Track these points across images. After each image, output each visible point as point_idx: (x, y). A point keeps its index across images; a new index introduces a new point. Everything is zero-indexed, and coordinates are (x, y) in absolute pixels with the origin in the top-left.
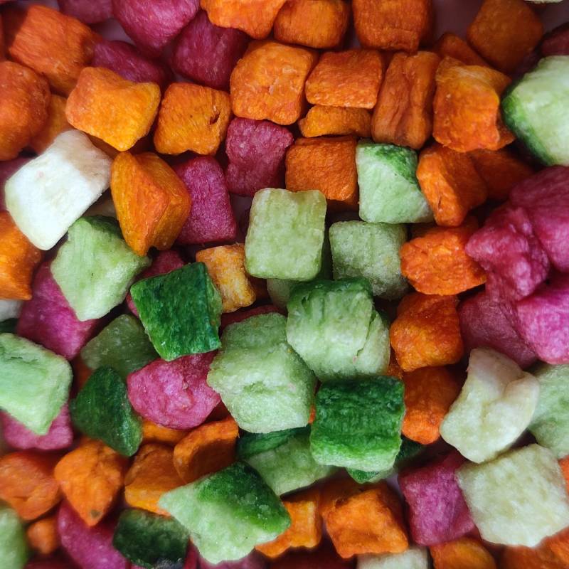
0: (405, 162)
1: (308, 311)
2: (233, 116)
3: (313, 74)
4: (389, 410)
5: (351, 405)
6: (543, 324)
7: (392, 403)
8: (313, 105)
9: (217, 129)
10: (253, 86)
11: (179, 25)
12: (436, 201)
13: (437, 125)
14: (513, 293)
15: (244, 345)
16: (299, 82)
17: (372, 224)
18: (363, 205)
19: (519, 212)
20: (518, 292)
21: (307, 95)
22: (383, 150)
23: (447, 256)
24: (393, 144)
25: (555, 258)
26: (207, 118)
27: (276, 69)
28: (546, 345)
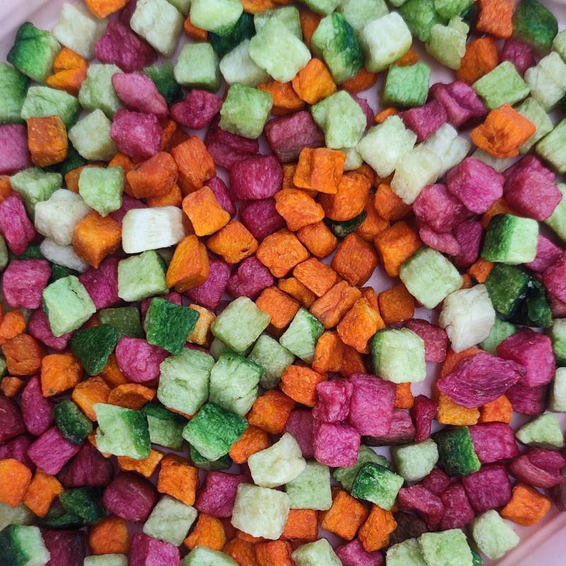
0: (317, 330)
1: (229, 365)
2: (254, 254)
3: (304, 263)
4: (235, 432)
5: (219, 419)
6: (328, 439)
7: (238, 430)
8: (294, 277)
9: (243, 255)
10: (274, 249)
11: (259, 197)
12: (319, 355)
13: (342, 324)
14: (325, 417)
15: (188, 360)
16: (296, 262)
17: (283, 347)
18: (285, 336)
19: (351, 385)
20: (328, 418)
21: (295, 270)
22: (312, 318)
23: (307, 383)
24: (318, 319)
25: (352, 415)
26: (242, 248)
27: (290, 250)
28: (323, 449)
